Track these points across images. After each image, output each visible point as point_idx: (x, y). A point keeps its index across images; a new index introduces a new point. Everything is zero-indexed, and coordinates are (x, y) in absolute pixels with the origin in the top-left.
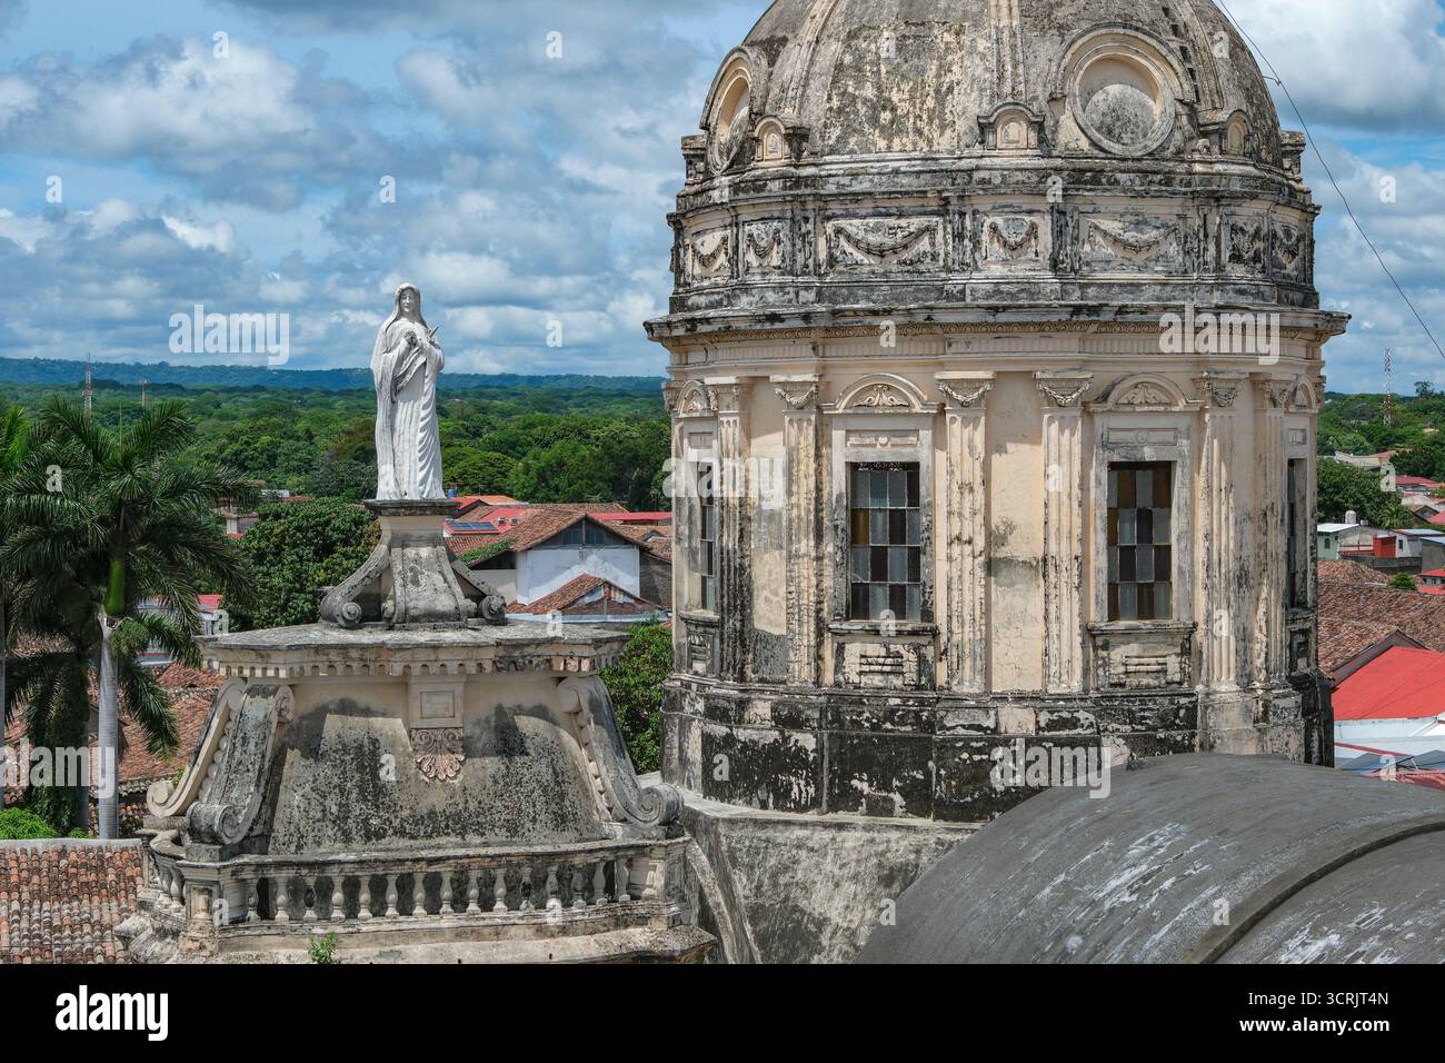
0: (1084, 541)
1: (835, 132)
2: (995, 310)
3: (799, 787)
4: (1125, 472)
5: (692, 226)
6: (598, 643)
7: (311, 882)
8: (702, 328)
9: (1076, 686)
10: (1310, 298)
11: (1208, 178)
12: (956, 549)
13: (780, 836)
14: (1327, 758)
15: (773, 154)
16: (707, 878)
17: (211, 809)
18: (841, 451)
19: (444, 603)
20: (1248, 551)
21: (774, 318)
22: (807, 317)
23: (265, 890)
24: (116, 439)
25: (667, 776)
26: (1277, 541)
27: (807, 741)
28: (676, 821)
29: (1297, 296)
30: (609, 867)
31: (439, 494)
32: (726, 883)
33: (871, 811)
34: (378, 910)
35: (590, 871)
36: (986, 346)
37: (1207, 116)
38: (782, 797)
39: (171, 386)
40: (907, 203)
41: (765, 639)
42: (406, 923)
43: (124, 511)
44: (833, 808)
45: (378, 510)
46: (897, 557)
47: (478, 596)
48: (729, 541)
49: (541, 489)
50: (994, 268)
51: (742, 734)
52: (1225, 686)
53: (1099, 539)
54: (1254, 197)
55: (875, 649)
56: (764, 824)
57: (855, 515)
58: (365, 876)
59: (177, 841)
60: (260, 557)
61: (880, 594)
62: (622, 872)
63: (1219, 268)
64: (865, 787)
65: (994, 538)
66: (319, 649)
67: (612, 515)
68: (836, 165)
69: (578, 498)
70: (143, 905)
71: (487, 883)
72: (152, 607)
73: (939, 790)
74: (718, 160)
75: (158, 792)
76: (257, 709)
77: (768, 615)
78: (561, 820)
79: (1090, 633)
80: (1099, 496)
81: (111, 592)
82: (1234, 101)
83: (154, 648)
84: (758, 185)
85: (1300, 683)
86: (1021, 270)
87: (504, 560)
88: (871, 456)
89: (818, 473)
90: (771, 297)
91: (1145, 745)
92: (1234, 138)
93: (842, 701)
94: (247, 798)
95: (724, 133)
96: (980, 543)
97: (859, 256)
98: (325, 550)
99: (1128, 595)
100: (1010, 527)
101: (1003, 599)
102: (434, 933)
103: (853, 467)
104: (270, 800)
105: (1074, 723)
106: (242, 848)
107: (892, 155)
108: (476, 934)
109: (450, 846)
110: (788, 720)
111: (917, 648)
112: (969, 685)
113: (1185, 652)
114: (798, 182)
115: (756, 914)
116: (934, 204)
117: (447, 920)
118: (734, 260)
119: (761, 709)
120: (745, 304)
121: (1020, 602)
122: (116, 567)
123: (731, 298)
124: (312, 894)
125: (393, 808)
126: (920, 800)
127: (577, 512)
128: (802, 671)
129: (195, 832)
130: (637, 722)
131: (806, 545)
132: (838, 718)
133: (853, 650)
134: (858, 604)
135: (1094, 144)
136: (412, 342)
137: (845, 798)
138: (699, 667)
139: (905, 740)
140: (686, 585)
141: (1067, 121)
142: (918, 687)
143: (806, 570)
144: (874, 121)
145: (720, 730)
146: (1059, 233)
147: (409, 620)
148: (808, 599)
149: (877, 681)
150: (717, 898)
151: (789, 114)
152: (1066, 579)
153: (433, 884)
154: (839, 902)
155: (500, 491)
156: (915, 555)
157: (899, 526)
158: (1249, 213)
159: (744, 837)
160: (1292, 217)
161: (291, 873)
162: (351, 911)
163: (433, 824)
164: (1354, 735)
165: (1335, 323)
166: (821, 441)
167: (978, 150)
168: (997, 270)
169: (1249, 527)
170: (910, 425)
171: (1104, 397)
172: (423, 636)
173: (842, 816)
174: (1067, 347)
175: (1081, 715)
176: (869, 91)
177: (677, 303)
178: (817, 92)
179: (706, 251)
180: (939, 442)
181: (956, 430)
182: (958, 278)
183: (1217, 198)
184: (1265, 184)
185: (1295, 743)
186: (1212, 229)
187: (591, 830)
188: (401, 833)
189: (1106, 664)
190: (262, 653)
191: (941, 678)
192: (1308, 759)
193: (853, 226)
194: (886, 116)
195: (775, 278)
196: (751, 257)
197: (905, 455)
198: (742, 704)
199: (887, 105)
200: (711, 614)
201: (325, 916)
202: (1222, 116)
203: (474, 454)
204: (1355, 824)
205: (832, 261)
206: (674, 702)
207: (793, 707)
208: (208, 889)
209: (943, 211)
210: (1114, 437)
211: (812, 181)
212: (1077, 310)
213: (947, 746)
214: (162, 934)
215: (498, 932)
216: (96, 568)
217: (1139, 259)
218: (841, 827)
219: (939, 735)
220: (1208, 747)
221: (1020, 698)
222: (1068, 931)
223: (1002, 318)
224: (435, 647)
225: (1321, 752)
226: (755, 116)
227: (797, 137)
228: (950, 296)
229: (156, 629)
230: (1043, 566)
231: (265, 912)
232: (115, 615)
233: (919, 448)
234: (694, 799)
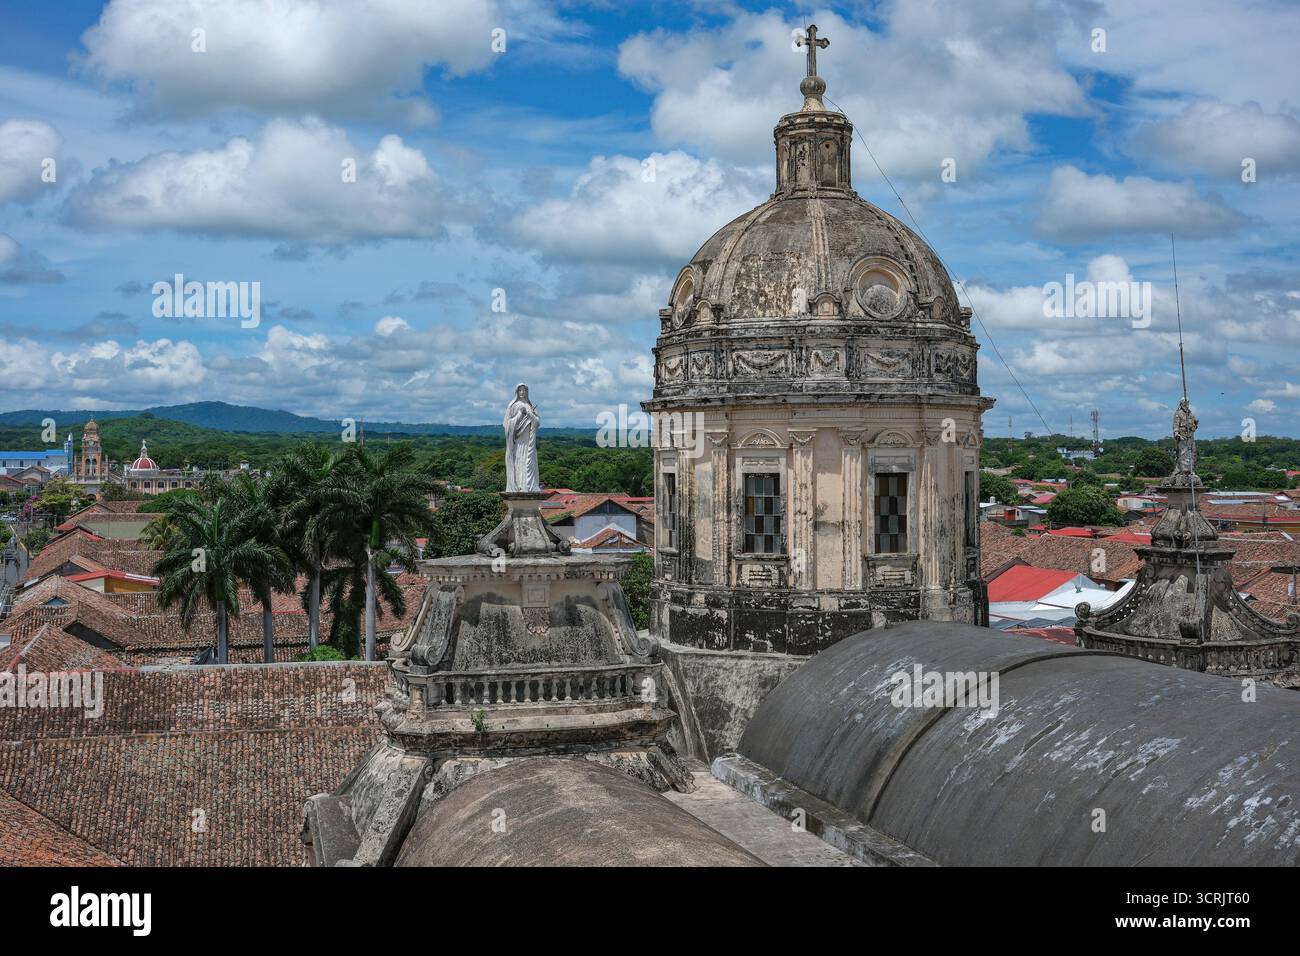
0: (863, 513)
1: (737, 307)
2: (818, 396)
3: (719, 638)
4: (883, 478)
5: (665, 353)
6: (617, 564)
7: (473, 685)
8: (670, 406)
9: (859, 586)
10: (975, 391)
11: (924, 330)
12: (798, 517)
13: (710, 662)
14: (985, 623)
15: (705, 318)
16: (673, 684)
17: (422, 648)
18: (740, 469)
19: (540, 544)
20: (945, 518)
21: (706, 400)
22: (723, 400)
23: (450, 688)
24: (376, 459)
25: (651, 632)
26: (960, 513)
27: (723, 614)
28: (657, 655)
29: (969, 390)
30: (623, 678)
31: (537, 489)
32: (682, 686)
33: (756, 649)
34: (507, 699)
35: (613, 679)
36: (813, 413)
37: (923, 299)
38: (710, 643)
39: (403, 434)
40: (773, 343)
41: (702, 562)
42: (521, 705)
43: (381, 496)
44: (736, 648)
45: (507, 497)
46: (768, 521)
47: (557, 540)
48: (684, 513)
49: (587, 485)
50: (817, 376)
51: (690, 611)
52: (934, 587)
53: (871, 512)
54: (947, 340)
55: (757, 568)
56: (699, 656)
57: (747, 499)
58: (500, 682)
59: (405, 664)
60: (446, 520)
61: (760, 541)
62: (631, 682)
63: (930, 375)
64: (752, 637)
65: (817, 512)
66: (477, 567)
67: (622, 499)
68: (737, 324)
69: (605, 490)
70: (388, 696)
71: (562, 685)
72: (394, 544)
73: (790, 639)
74: (678, 322)
75: (396, 638)
76: (446, 598)
77: (703, 550)
78: (599, 654)
79: (865, 559)
80: (871, 490)
81: (372, 538)
82: (937, 292)
83: (394, 565)
84: (698, 334)
85: (972, 585)
86: (831, 377)
87: (568, 521)
88: (755, 469)
89: (729, 479)
90: (704, 390)
91: (894, 616)
92: (937, 311)
93: (740, 595)
94: (441, 642)
95: (681, 308)
96: (810, 514)
97: (749, 369)
98: (478, 516)
99: (885, 541)
100: (826, 506)
101: (823, 542)
102: (534, 711)
103: (746, 476)
104: (453, 643)
105: (858, 605)
106: (438, 668)
107: (767, 318)
108: (556, 712)
109: (543, 667)
110: (713, 603)
111: (779, 567)
112: (805, 586)
113: (914, 569)
114: (718, 332)
115: (697, 701)
116: (786, 343)
117: (541, 704)
118: (686, 370)
119: (700, 598)
120: (691, 393)
121: (831, 543)
122: (375, 525)
123: (684, 390)
124: (473, 691)
125: (514, 648)
126: (781, 644)
127: (606, 498)
128: (720, 578)
129: (414, 659)
130: (636, 603)
131: (722, 515)
132: (738, 602)
133: (746, 568)
134: (749, 545)
135: (867, 313)
136: (524, 412)
137: (742, 643)
138: (668, 576)
139: (772, 613)
140: (662, 535)
141: (853, 302)
142: (779, 587)
143: (722, 527)
144: (756, 301)
145: (679, 609)
146: (849, 358)
147: (522, 553)
148: (724, 542)
149: (759, 584)
150: (677, 693)
151: (713, 298)
152: (854, 531)
153: (534, 686)
154: (739, 696)
155: (566, 487)
156: (778, 520)
157: (769, 506)
158: (945, 348)
159: (692, 662)
160: (966, 350)
161: (463, 680)
162: (493, 700)
163: (535, 656)
164: (999, 610)
165: (988, 403)
166: (730, 467)
167: (809, 316)
168: (819, 377)
169: (945, 506)
170: (775, 454)
171: (873, 440)
172: (529, 561)
173: (741, 652)
174: (854, 414)
175: (862, 601)
176: (754, 287)
177: (657, 393)
178: (727, 287)
179: (672, 366)
180: (790, 465)
181: (798, 458)
182: (799, 381)
183: (928, 340)
184: (952, 334)
185: (970, 615)
186: (926, 356)
187: (615, 660)
188: (518, 660)
189: (874, 575)
190: (448, 569)
191: (791, 582)
192: (976, 623)
193: (746, 354)
194: (762, 299)
195: (707, 380)
196: (695, 370)
197: (772, 469)
198: (690, 596)
199: (763, 293)
200: (674, 550)
201: (480, 702)
202: (930, 299)
203: (553, 468)
204: (1001, 657)
205: (735, 372)
206: (655, 594)
207: (716, 597)
208: (421, 688)
209: (791, 347)
210: (878, 460)
211: (725, 331)
212: (859, 396)
213: (794, 617)
214: (398, 711)
215: (567, 711)
216: (366, 523)
217: (890, 371)
218: (740, 657)
219: (790, 611)
220: (926, 617)
221: (831, 592)
222: (856, 711)
223: (821, 400)
224: (535, 567)
225: (984, 620)
226: (697, 299)
227: (717, 310)
228: (795, 390)
229: (394, 555)
230: (842, 525)
231: (450, 700)
232: (374, 548)
233: (780, 467)
234: (666, 644)
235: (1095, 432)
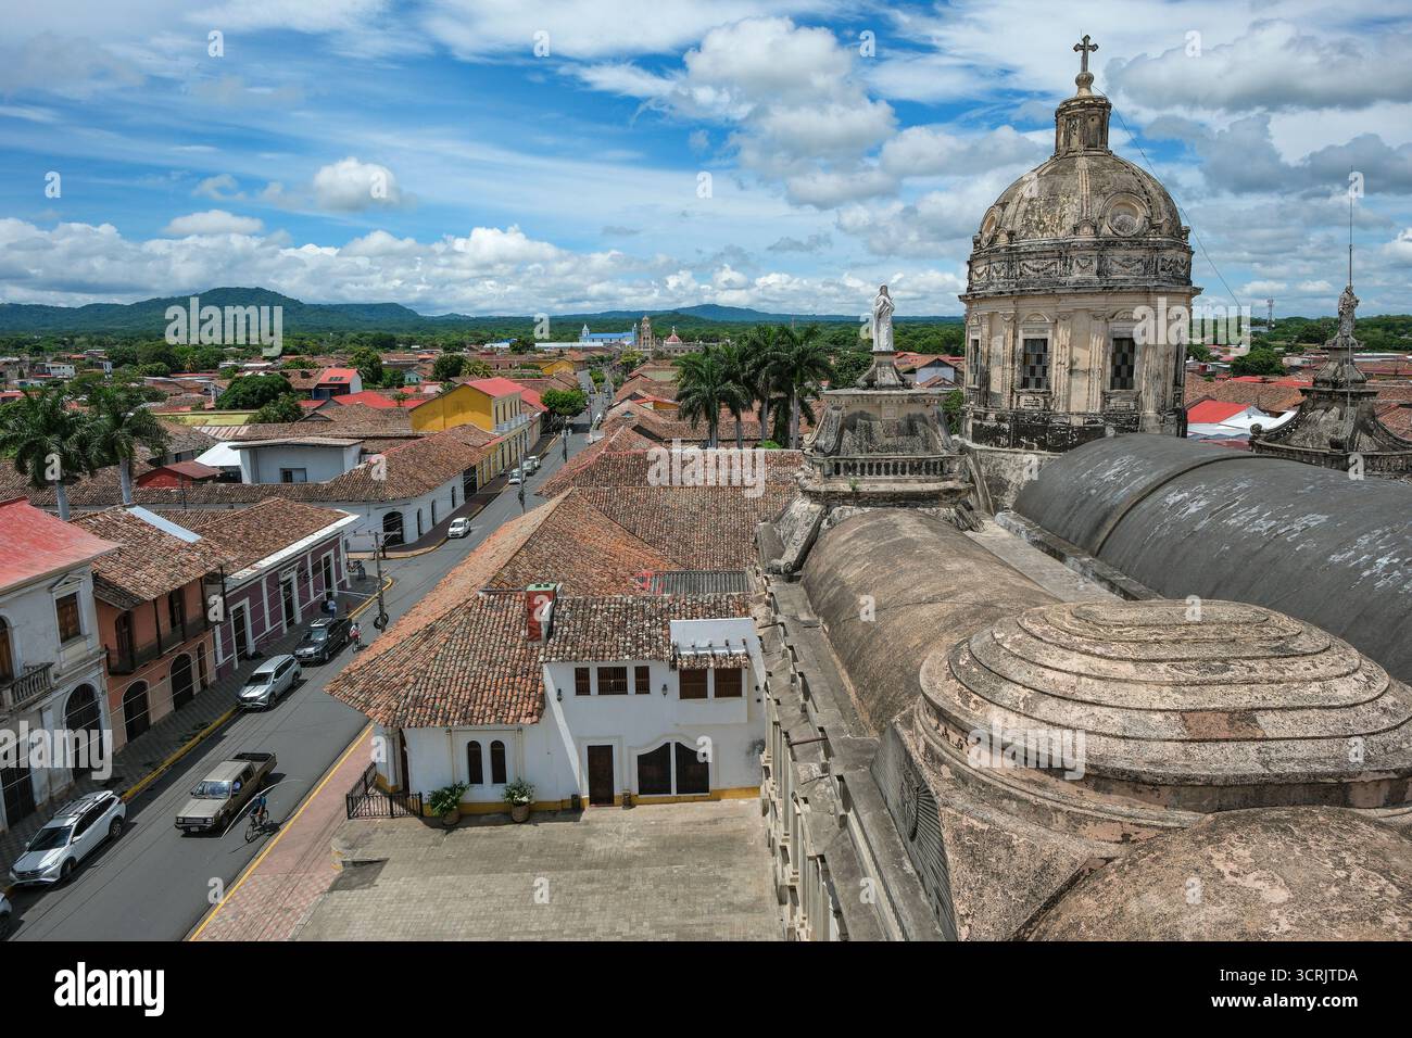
0: (1104, 364)
1: (1024, 232)
2: (1077, 288)
3: (1003, 440)
4: (1118, 341)
5: (975, 264)
6: (940, 395)
7: (851, 464)
8: (977, 297)
9: (1098, 410)
10: (1189, 283)
11: (1154, 243)
12: (1059, 366)
13: (996, 455)
14: (1184, 435)
15: (1003, 240)
16: (973, 468)
17: (822, 442)
18: (1021, 336)
19: (893, 382)
20: (1161, 367)
21: (1001, 293)
22: (1012, 292)
23: (837, 465)
24: (798, 335)
25: (961, 436)
26: (1172, 364)
27: (1007, 426)
28: (963, 450)
29: (1184, 282)
30: (941, 463)
31: (892, 349)
32: (978, 469)
33: (1026, 448)
34: (871, 473)
35: (935, 464)
36: (1072, 300)
37: (1155, 222)
38: (997, 443)
40: (1047, 254)
41: (994, 394)
42: (879, 478)
43: (801, 356)
44: (1014, 447)
45: (873, 354)
46: (1039, 369)
47: (903, 380)
48: (984, 364)
49: (924, 350)
50: (1077, 275)
51: (985, 424)
52: (1150, 412)
53: (1109, 363)
54: (1171, 249)
55: (1030, 398)
56: (992, 451)
57: (1025, 355)
58: (867, 463)
59: (812, 451)
60: (840, 370)
61: (1033, 381)
62: (945, 464)
63: (1156, 273)
64: (1025, 441)
65: (1072, 363)
66: (854, 395)
67: (946, 358)
68: (1023, 243)
69: (936, 353)
70: (802, 469)
71: (904, 466)
72: (808, 384)
73: (1049, 442)
74: (984, 244)
75: (807, 437)
76: (835, 413)
77: (995, 387)
78: (927, 448)
79: (1103, 393)
80: (1110, 349)
81: (797, 379)
82: (1166, 216)
83: (809, 396)
84: (997, 250)
85: (1176, 411)
86: (1086, 276)
87: (913, 371)
88: (1031, 336)
89: (1014, 342)
90: (1000, 286)
91: (1120, 430)
92: (1165, 229)
93: (1017, 416)
94: (832, 439)
95: (987, 235)
96: (1067, 364)
97: (1030, 272)
98: (858, 368)
99: (1118, 380)
100: (1078, 359)
101: (1075, 382)
102: (888, 481)
103: (1025, 340)
104: (840, 440)
105: (1097, 422)
106: (830, 454)
107: (1043, 239)
108: (900, 481)
109: (892, 455)
110: (1000, 419)
111: (1044, 398)
112: (1061, 410)
113: (1136, 400)
114: (1011, 249)
115: (988, 479)
116: (1057, 254)
117: (891, 477)
118: (988, 275)
119: (992, 416)
120: (992, 289)
121: (1080, 383)
122: (798, 373)
123: (987, 287)
124: (851, 468)
125: (876, 443)
126: (1043, 446)
127: (935, 357)
128: (1005, 404)
129: (816, 448)
130: (951, 419)
131: (1009, 365)
132: (1017, 419)
133: (1023, 398)
134: (1025, 384)
135: (1114, 232)
136: (885, 302)
137: (1018, 444)
138: (972, 403)
139: (1038, 426)
140: (969, 377)
141: (1105, 226)
142: (1044, 410)
143: (1008, 373)
144: (1037, 228)
145: (978, 422)
146: (1100, 263)
147: (882, 387)
148: (1009, 382)
149: (1030, 408)
150: (975, 473)
151: (1009, 227)
152: (1097, 376)
153: (887, 466)
154: (1015, 476)
155: (912, 351)
156: (1045, 368)
157: (1040, 359)
158: (1169, 254)
159: (985, 455)
160: (1184, 255)
161: (845, 461)
162: (863, 474)
163: (888, 448)
164: (1193, 428)
165: (1198, 291)
166: (1015, 336)
167: (1073, 236)
168: (1078, 275)
169: (1162, 360)
170: (1045, 326)
171: (1113, 317)
172: (886, 392)
173: (1017, 450)
174: (1101, 300)
175: (1099, 420)
176: (1036, 218)
177: (969, 289)
178: (1019, 220)
179: (979, 272)
180: (1055, 334)
181: (1061, 332)
182: (1064, 279)
183: (1157, 249)
184: (1175, 244)
185: (1174, 430)
186: (1155, 260)
187: (938, 452)
188: (878, 451)
189: (1109, 403)
190: (837, 396)
191: (1052, 407)
192: (1178, 435)
193: (1029, 263)
194: (1042, 226)
195: (1002, 280)
196: (994, 274)
197: (1043, 336)
198: (986, 414)
199: (1042, 222)
200: (977, 387)
201: (855, 474)
202: (1161, 221)
203: (905, 340)
204: (1196, 457)
205: (1021, 274)
206: (964, 413)
207: (1002, 415)
208: (821, 465)
209: (1060, 257)
210: (1116, 330)
211: (1016, 248)
212: (1105, 288)
213: (1053, 429)
214: (807, 478)
215: (907, 481)
216: (793, 371)
217: (1128, 271)
218: (1016, 453)
219: (1050, 425)
220: (1143, 431)
221: (1078, 414)
222: (1091, 488)
223: (1078, 291)
224: (889, 395)
225: (1183, 433)
226: (998, 227)
227: (1011, 234)
228: (1061, 284)
229: (809, 390)
230: (1088, 372)
231: (838, 473)
232: (798, 386)
233: (1049, 336)
234: (969, 443)
235: (1270, 314)
